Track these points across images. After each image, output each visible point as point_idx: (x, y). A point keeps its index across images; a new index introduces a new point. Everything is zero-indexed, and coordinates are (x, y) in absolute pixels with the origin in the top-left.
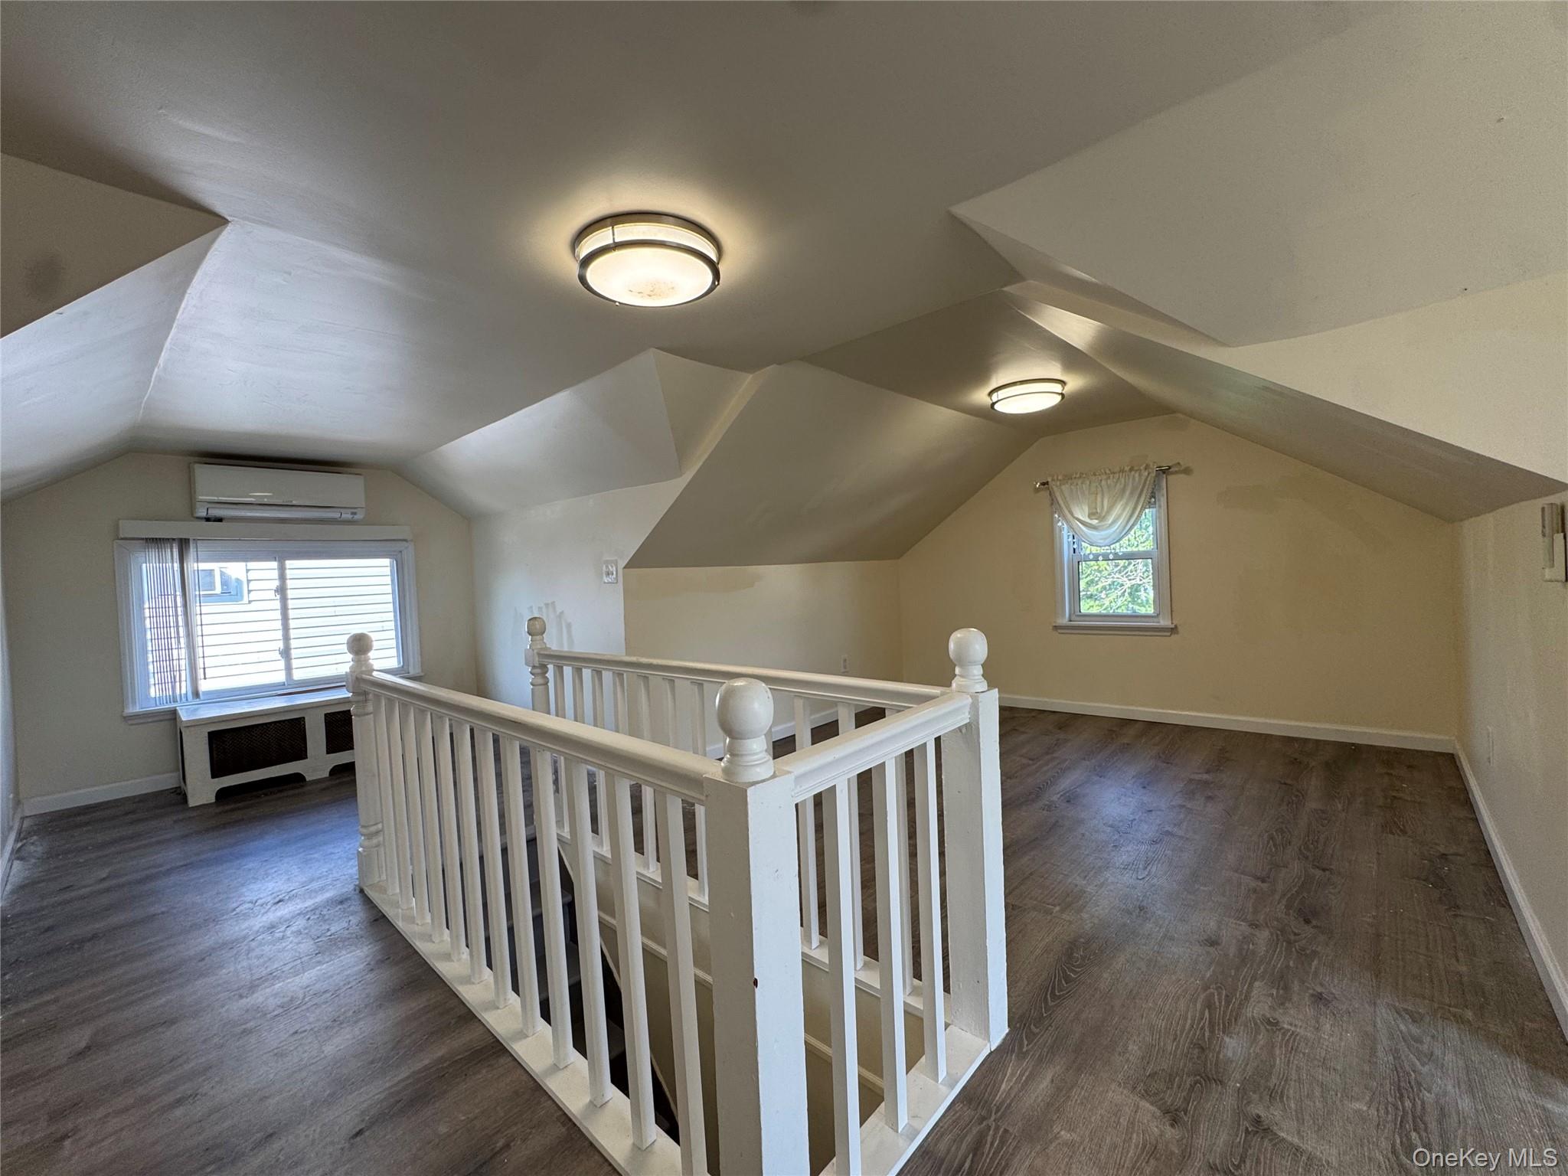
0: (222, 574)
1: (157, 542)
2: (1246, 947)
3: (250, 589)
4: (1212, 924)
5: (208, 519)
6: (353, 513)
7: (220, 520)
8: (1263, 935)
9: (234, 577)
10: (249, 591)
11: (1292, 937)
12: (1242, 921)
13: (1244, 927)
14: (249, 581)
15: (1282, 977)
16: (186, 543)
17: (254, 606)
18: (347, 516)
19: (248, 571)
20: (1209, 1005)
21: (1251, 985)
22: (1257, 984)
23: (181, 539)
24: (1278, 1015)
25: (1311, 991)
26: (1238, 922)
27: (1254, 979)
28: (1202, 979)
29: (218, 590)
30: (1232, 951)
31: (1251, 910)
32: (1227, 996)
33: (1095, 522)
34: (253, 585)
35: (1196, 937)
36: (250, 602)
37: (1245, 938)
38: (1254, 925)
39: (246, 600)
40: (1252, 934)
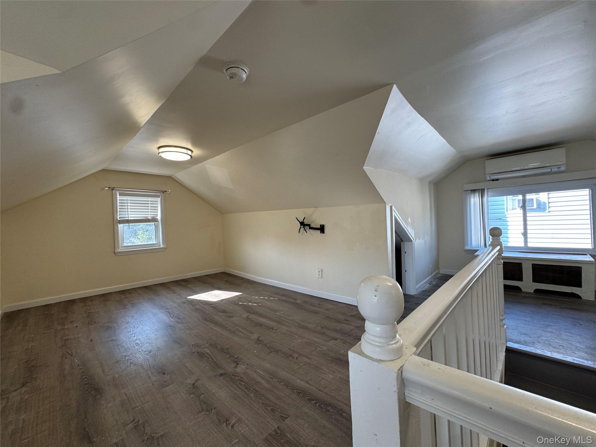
0: (537, 200)
1: (474, 191)
3: (549, 206)
5: (493, 180)
6: (558, 168)
7: (497, 180)
9: (542, 201)
10: (549, 207)
14: (549, 203)
16: (483, 190)
17: (551, 213)
18: (555, 170)
19: (549, 198)
23: (482, 189)
29: (535, 207)
34: (551, 205)
36: (549, 212)
39: (547, 211)
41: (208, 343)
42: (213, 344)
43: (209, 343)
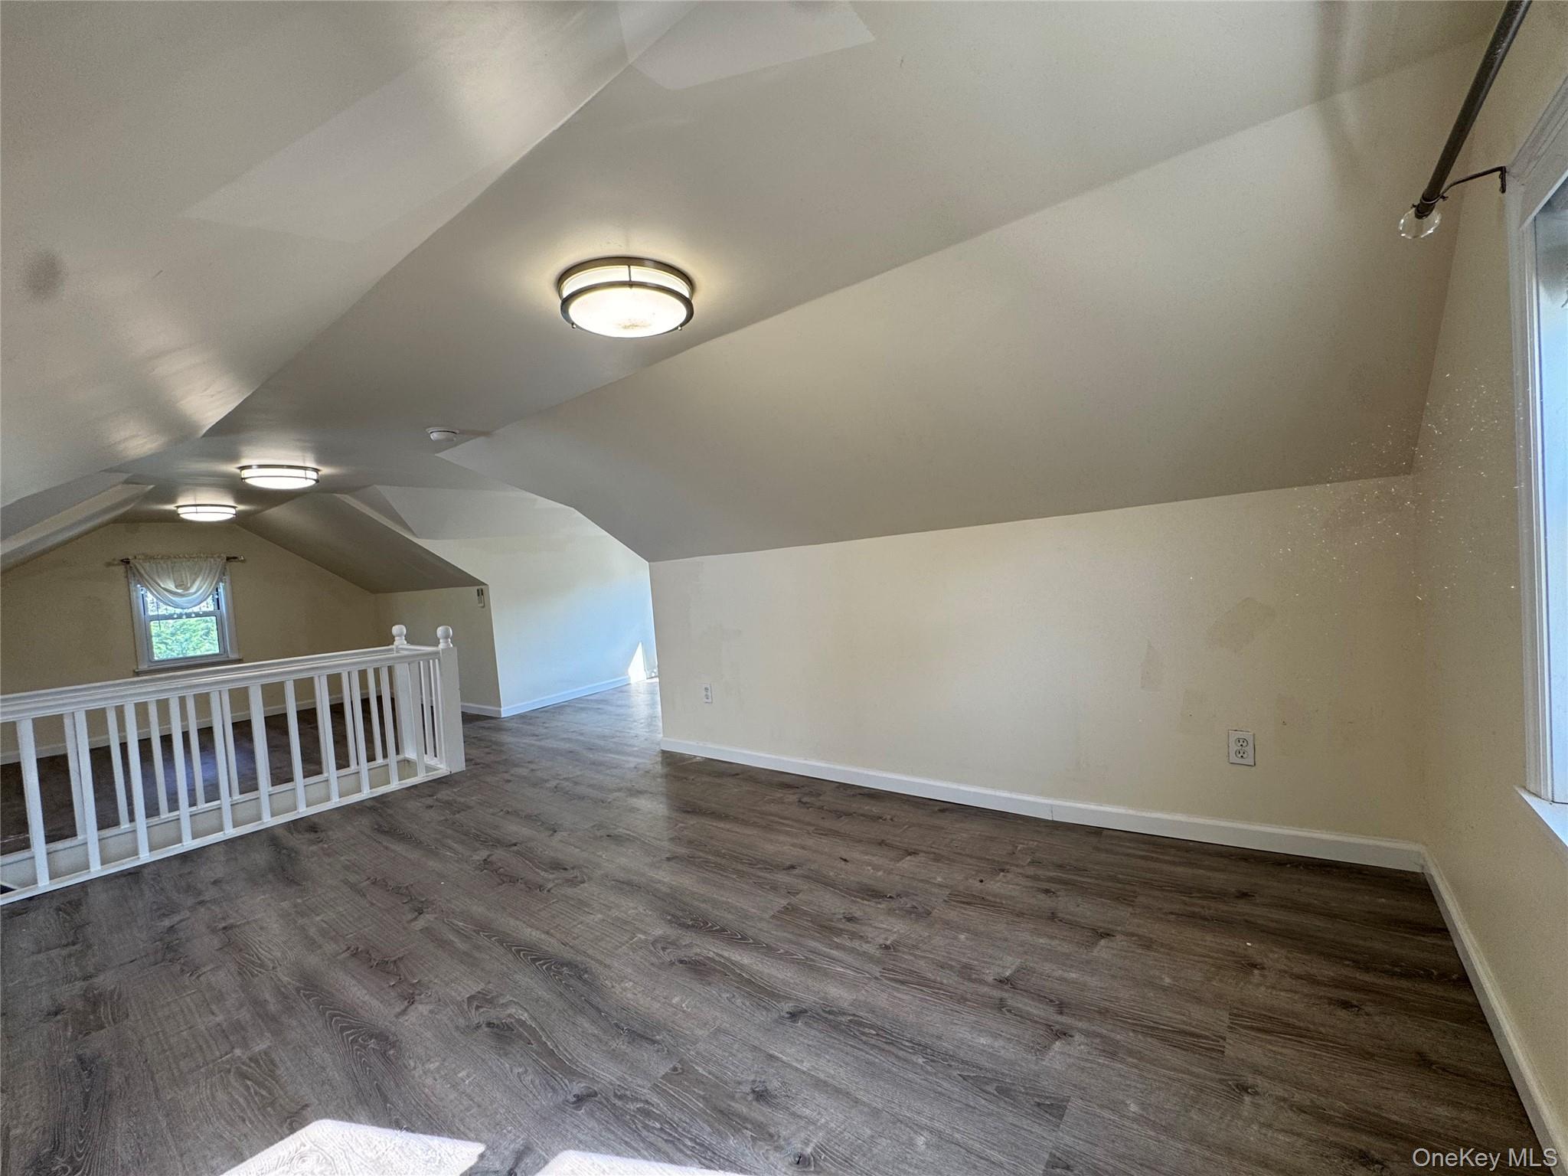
33: (179, 591)
41: (549, 891)
42: (536, 889)
43: (545, 892)
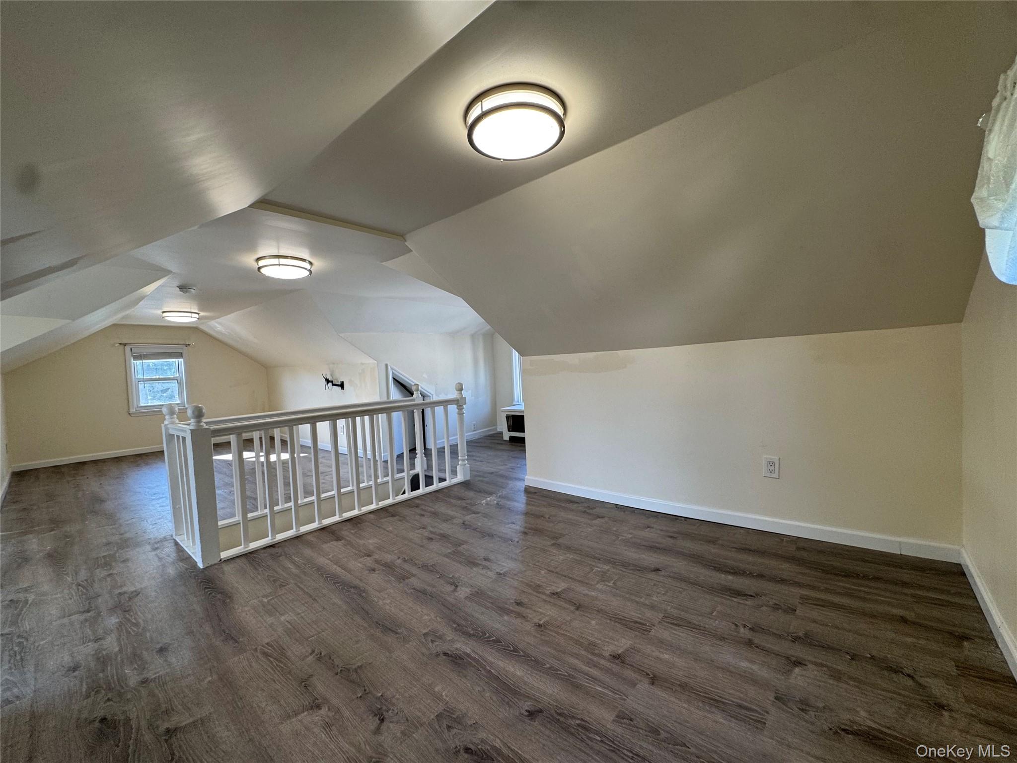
2: (139, 663)
4: (174, 659)
8: (133, 681)
11: (110, 696)
12: (155, 678)
13: (151, 675)
15: (103, 663)
20: (136, 625)
21: (120, 646)
22: (117, 649)
24: (96, 645)
25: (82, 667)
26: (157, 675)
27: (121, 650)
28: (149, 630)
30: (145, 654)
31: (156, 691)
32: (130, 633)
35: (176, 645)
37: (144, 668)
38: (145, 682)
40: (142, 674)
